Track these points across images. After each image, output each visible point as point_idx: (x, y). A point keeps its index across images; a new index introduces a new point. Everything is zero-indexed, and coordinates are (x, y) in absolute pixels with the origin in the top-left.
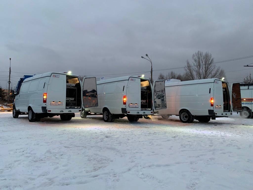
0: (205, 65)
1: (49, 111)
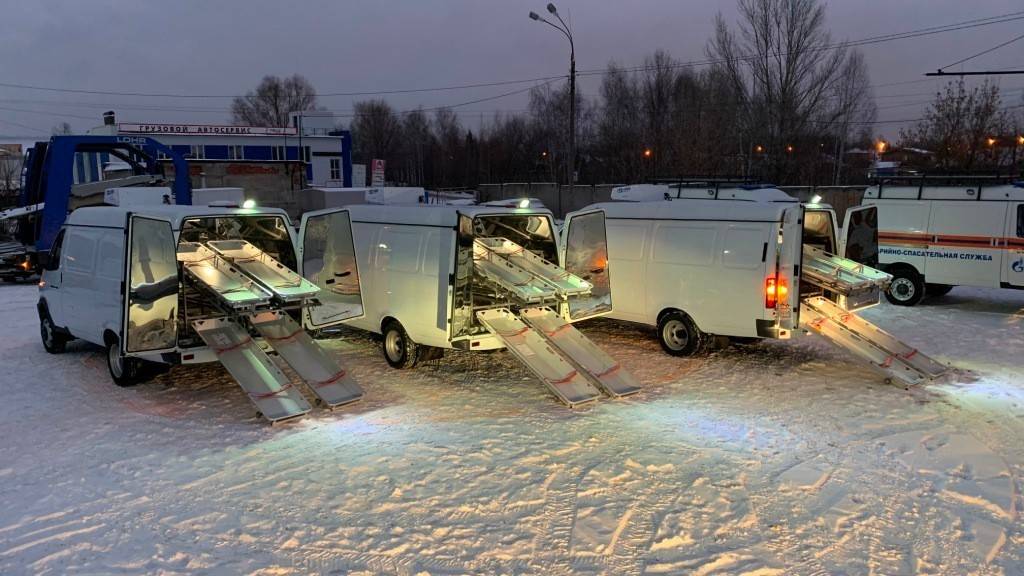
0: (790, 33)
1: (186, 358)
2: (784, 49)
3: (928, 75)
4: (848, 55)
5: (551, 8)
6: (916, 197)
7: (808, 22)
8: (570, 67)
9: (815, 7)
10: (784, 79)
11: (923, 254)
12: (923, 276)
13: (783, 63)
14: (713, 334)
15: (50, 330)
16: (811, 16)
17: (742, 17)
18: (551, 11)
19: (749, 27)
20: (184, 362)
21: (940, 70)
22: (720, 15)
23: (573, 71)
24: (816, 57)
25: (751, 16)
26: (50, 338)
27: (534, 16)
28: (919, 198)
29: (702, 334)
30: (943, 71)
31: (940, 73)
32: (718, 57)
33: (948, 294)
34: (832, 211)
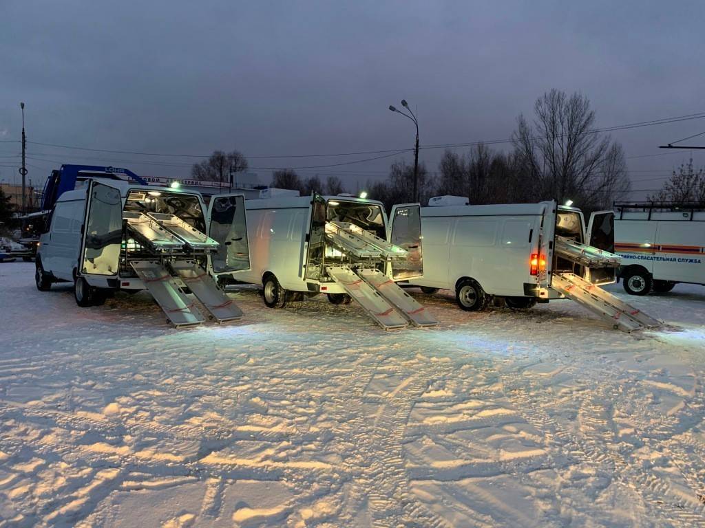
0: (570, 129)
1: (124, 284)
2: (566, 140)
3: (661, 147)
4: (611, 145)
5: (404, 103)
6: (647, 218)
7: (583, 123)
8: (415, 143)
9: (588, 113)
10: (565, 160)
11: (652, 259)
12: (651, 274)
13: (565, 149)
14: (494, 295)
15: (41, 275)
16: (585, 118)
17: (537, 118)
18: (404, 105)
19: (542, 124)
20: (122, 287)
21: (669, 145)
22: (522, 116)
23: (417, 146)
24: (588, 146)
25: (543, 117)
26: (41, 280)
27: (392, 108)
28: (649, 219)
29: (486, 295)
30: (672, 145)
31: (670, 146)
32: (520, 143)
33: (671, 291)
34: (581, 213)
